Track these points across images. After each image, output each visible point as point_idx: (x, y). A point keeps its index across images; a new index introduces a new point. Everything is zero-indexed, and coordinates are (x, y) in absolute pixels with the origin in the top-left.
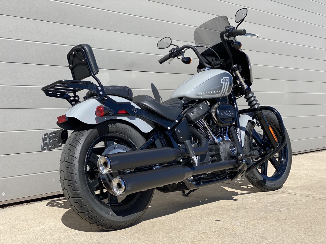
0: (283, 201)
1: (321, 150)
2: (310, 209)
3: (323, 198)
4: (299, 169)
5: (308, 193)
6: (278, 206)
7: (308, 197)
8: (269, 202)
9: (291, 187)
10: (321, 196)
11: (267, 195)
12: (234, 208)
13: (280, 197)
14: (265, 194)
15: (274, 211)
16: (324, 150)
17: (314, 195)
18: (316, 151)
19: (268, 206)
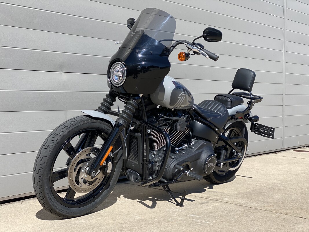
0: (213, 211)
1: (277, 152)
2: (238, 221)
3: (257, 208)
4: (247, 172)
5: (243, 201)
6: (205, 218)
7: (242, 207)
8: (198, 213)
9: (229, 194)
10: (256, 205)
11: (199, 204)
12: (156, 220)
13: (212, 207)
14: (198, 203)
15: (197, 224)
16: (280, 151)
17: (249, 204)
18: (272, 153)
19: (194, 218)
